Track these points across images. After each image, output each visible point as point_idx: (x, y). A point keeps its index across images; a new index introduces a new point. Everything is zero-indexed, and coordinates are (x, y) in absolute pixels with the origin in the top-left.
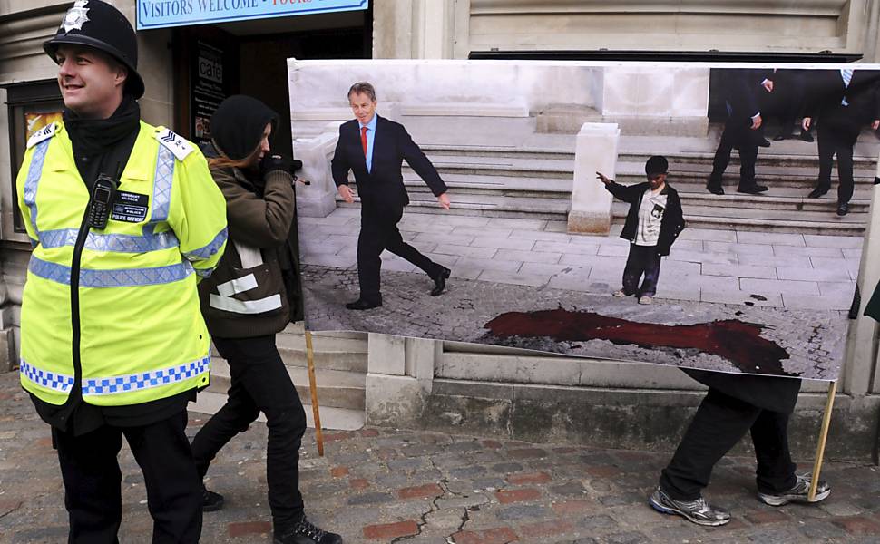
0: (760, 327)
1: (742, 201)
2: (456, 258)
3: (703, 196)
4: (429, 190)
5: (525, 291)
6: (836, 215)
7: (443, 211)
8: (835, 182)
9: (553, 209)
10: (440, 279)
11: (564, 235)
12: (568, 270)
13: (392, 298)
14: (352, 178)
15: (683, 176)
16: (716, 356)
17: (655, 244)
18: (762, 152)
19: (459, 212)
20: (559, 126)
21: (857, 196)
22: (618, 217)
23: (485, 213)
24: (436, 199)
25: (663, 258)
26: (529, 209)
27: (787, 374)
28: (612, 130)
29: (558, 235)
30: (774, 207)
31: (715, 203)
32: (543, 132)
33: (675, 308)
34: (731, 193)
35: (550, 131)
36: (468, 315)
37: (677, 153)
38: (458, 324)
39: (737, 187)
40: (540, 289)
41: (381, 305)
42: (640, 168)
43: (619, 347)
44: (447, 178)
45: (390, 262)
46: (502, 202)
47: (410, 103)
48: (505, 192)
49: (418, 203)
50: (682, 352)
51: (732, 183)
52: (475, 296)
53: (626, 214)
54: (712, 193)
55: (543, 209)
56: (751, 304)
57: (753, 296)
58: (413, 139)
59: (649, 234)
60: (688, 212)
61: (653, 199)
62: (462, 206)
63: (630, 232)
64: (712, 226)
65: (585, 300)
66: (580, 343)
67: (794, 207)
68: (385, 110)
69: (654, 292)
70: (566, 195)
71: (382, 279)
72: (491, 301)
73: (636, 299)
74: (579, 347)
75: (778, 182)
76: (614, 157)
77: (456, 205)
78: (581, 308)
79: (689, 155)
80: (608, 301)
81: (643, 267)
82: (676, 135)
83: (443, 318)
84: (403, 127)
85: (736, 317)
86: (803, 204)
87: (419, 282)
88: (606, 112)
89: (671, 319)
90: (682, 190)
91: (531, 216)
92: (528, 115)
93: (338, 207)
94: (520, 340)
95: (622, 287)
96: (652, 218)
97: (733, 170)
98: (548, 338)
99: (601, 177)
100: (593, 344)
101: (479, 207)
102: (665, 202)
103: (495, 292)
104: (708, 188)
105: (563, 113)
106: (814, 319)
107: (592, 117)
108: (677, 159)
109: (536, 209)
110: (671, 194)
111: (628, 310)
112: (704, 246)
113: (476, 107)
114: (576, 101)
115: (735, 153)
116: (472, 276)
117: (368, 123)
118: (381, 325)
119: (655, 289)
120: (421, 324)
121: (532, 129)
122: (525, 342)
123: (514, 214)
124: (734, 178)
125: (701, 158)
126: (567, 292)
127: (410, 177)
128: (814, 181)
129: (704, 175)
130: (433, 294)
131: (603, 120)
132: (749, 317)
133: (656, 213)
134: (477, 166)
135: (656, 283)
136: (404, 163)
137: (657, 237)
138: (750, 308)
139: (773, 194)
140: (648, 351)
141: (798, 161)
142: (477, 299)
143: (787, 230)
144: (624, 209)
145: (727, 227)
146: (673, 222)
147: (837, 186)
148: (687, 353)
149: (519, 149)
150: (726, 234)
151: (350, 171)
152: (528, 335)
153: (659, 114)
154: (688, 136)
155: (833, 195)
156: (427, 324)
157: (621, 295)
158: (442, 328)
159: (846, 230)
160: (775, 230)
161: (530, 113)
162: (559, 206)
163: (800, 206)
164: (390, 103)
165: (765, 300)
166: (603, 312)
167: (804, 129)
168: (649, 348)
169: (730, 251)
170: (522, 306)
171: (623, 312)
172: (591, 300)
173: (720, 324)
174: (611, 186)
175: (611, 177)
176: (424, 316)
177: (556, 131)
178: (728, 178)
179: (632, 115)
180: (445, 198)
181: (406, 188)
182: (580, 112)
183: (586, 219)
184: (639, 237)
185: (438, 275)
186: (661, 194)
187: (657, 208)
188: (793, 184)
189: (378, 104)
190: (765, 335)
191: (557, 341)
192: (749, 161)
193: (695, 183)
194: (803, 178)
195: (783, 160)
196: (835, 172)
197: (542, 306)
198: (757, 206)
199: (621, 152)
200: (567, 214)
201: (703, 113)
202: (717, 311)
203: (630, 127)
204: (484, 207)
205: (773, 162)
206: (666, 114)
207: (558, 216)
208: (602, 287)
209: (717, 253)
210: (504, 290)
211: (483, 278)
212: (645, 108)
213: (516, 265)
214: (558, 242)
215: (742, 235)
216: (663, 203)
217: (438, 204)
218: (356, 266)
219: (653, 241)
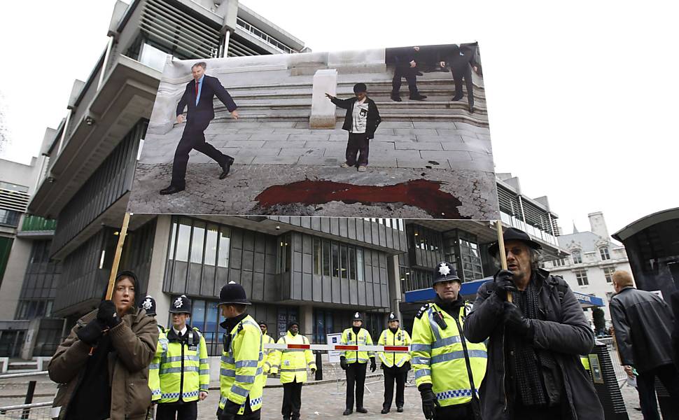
0: (438, 183)
1: (414, 104)
2: (238, 149)
3: (391, 103)
5: (283, 168)
6: (468, 112)
7: (234, 120)
9: (301, 115)
10: (226, 166)
11: (308, 130)
12: (310, 152)
13: (192, 184)
15: (376, 93)
16: (415, 207)
17: (364, 132)
19: (243, 120)
20: (303, 73)
22: (340, 117)
23: (259, 120)
24: (230, 113)
25: (370, 140)
26: (286, 116)
27: (463, 217)
28: (333, 73)
29: (302, 130)
30: (432, 107)
31: (397, 106)
32: (294, 75)
33: (382, 173)
34: (406, 100)
35: (298, 75)
36: (244, 192)
37: (370, 81)
38: (236, 200)
39: (409, 97)
40: (292, 166)
41: (184, 189)
42: (351, 90)
43: (349, 205)
45: (196, 157)
46: (269, 113)
48: (274, 108)
49: (220, 117)
50: (391, 206)
51: (405, 94)
52: (249, 176)
53: (345, 115)
54: (395, 101)
55: (294, 116)
56: (430, 167)
57: (430, 162)
58: (222, 84)
59: (360, 126)
60: (382, 112)
61: (360, 106)
62: (245, 116)
63: (348, 125)
64: (399, 119)
65: (323, 171)
66: (322, 205)
67: (444, 106)
69: (367, 163)
70: (308, 106)
72: (260, 179)
73: (356, 168)
74: (321, 208)
75: (432, 93)
76: (335, 85)
77: (242, 116)
78: (320, 178)
79: (378, 82)
80: (337, 171)
81: (358, 148)
82: (369, 72)
83: (225, 196)
84: (217, 79)
85: (422, 177)
86: (449, 104)
87: (212, 170)
88: (329, 64)
89: (381, 181)
90: (377, 100)
91: (287, 120)
92: (286, 68)
93: (174, 127)
94: (279, 208)
95: (346, 160)
96: (361, 117)
97: (404, 88)
98: (299, 204)
99: (328, 96)
100: (331, 205)
101: (255, 116)
102: (367, 107)
103: (263, 171)
104: (392, 98)
105: (306, 67)
106: (472, 176)
107: (322, 67)
108: (371, 84)
109: (290, 116)
110: (371, 102)
111: (351, 176)
112: (394, 132)
114: (314, 60)
115: (403, 80)
116: (248, 162)
117: (199, 80)
119: (367, 160)
120: (210, 202)
121: (289, 75)
122: (283, 209)
123: (277, 119)
124: (405, 92)
125: (385, 83)
126: (311, 167)
130: (221, 178)
131: (328, 68)
132: (431, 176)
133: (362, 113)
134: (256, 95)
135: (367, 156)
136: (215, 96)
137: (365, 128)
138: (430, 170)
139: (430, 100)
140: (369, 207)
141: (441, 82)
142: (251, 179)
143: (442, 120)
144: (343, 112)
145: (407, 120)
146: (374, 118)
147: (466, 95)
148: (395, 207)
149: (281, 84)
150: (406, 124)
152: (286, 204)
153: (359, 64)
154: (375, 73)
156: (214, 202)
157: (346, 166)
158: (225, 204)
160: (436, 120)
161: (288, 68)
162: (304, 113)
163: (448, 106)
164: (213, 69)
165: (438, 164)
166: (335, 179)
167: (441, 67)
168: (369, 204)
170: (281, 180)
171: (349, 178)
172: (327, 171)
173: (413, 183)
174: (334, 100)
175: (334, 95)
176: (213, 196)
177: (302, 75)
179: (344, 65)
180: (235, 113)
181: (215, 110)
182: (316, 65)
183: (320, 119)
184: (354, 128)
185: (225, 162)
186: (364, 103)
187: (363, 110)
188: (440, 94)
189: (207, 70)
190: (443, 189)
191: (306, 206)
192: (412, 83)
193: (384, 96)
194: (447, 91)
195: (432, 82)
196: (464, 87)
197: (294, 179)
198: (422, 106)
199: (339, 82)
200: (309, 117)
201: (383, 62)
202: (409, 174)
203: (341, 71)
204: (259, 116)
205: (426, 83)
206: (363, 63)
207: (303, 119)
208: (334, 161)
209: (403, 136)
210: (269, 169)
211: (256, 162)
212: (350, 61)
213: (277, 151)
214: (304, 134)
215: (417, 124)
216: (366, 108)
217: (230, 116)
218: (173, 162)
219: (363, 130)
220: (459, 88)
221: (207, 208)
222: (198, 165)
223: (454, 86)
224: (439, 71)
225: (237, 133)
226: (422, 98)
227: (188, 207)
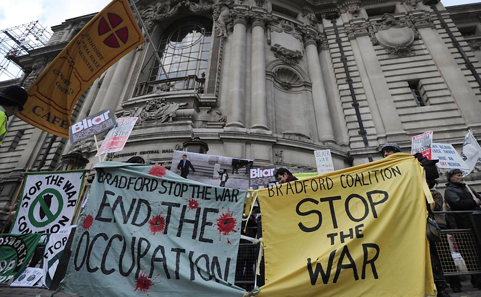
11: (212, 179)
17: (225, 181)
19: (197, 175)
25: (226, 183)
26: (207, 175)
28: (220, 165)
32: (209, 164)
35: (211, 164)
42: (223, 171)
44: (195, 170)
46: (203, 174)
47: (192, 159)
48: (204, 172)
55: (209, 175)
58: (191, 164)
59: (224, 179)
63: (221, 179)
64: (232, 178)
67: (243, 176)
68: (188, 159)
70: (213, 173)
76: (219, 168)
81: (223, 184)
84: (190, 162)
88: (219, 162)
92: (208, 162)
99: (218, 171)
104: (232, 173)
107: (217, 163)
110: (227, 174)
112: (231, 181)
117: (185, 160)
123: (205, 176)
127: (190, 169)
128: (245, 172)
134: (200, 168)
136: (189, 167)
141: (243, 170)
144: (221, 176)
145: (234, 178)
146: (227, 178)
149: (206, 166)
151: (180, 167)
153: (226, 164)
154: (229, 167)
160: (241, 179)
162: (212, 175)
174: (219, 173)
179: (222, 163)
180: (195, 172)
181: (189, 171)
183: (215, 177)
187: (225, 176)
188: (242, 173)
192: (237, 170)
201: (231, 164)
203: (221, 165)
204: (201, 174)
207: (211, 177)
209: (233, 182)
212: (224, 163)
215: (236, 179)
217: (193, 173)
220: (247, 172)
224: (243, 168)
226: (238, 173)
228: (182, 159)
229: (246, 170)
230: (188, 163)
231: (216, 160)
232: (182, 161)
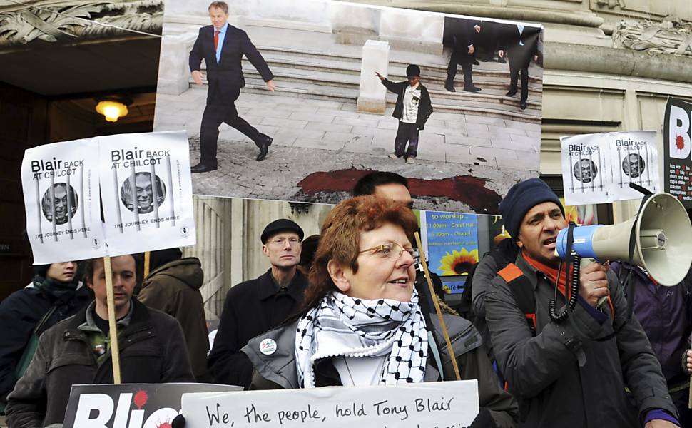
0: (485, 180)
1: (467, 96)
2: (277, 128)
3: (444, 93)
4: (260, 77)
5: (327, 154)
6: (520, 108)
7: (270, 93)
8: (520, 88)
9: (347, 96)
10: (264, 146)
11: (355, 113)
12: (357, 138)
13: (225, 163)
14: (203, 65)
15: (430, 79)
16: (459, 202)
17: (415, 122)
18: (475, 68)
19: (282, 94)
20: (351, 40)
21: (531, 99)
22: (390, 103)
23: (300, 95)
24: (265, 84)
25: (420, 131)
26: (331, 94)
28: (385, 46)
29: (350, 113)
30: (486, 100)
31: (450, 97)
32: (341, 43)
33: (431, 166)
34: (459, 91)
35: (345, 43)
36: (285, 177)
37: (425, 64)
38: (276, 185)
39: (463, 88)
40: (338, 152)
41: (216, 169)
42: (403, 72)
44: (274, 70)
45: (227, 133)
46: (312, 88)
47: (252, 17)
49: (252, 86)
50: (437, 199)
51: (459, 85)
52: (290, 159)
53: (396, 101)
54: (448, 90)
55: (340, 95)
56: (478, 164)
57: (478, 158)
58: (252, 41)
59: (411, 115)
60: (435, 102)
61: (412, 93)
62: (284, 89)
63: (398, 113)
64: (450, 111)
65: (370, 160)
67: (498, 101)
68: (234, 20)
69: (416, 155)
70: (356, 86)
71: (218, 147)
72: (302, 163)
73: (404, 160)
75: (487, 86)
76: (387, 63)
77: (279, 89)
78: (367, 167)
79: (433, 66)
80: (385, 162)
81: (407, 137)
82: (424, 52)
83: (264, 180)
84: (245, 33)
85: (469, 173)
86: (503, 100)
87: (247, 149)
88: (381, 34)
89: (428, 175)
90: (430, 88)
91: (332, 99)
92: (331, 32)
93: (190, 87)
94: (324, 196)
95: (394, 150)
96: (412, 105)
97: (459, 77)
98: (344, 193)
99: (379, 75)
101: (296, 91)
102: (420, 94)
103: (306, 155)
104: (446, 88)
105: (354, 33)
106: (516, 175)
107: (372, 36)
108: (426, 68)
109: (335, 95)
110: (423, 90)
111: (399, 168)
112: (446, 124)
113: (296, 24)
114: (363, 26)
115: (459, 67)
116: (288, 143)
117: (220, 28)
118: (214, 187)
119: (416, 152)
120: (247, 185)
121: (334, 41)
122: (328, 197)
123: (320, 97)
124: (460, 83)
125: (439, 68)
126: (357, 154)
127: (247, 67)
128: (508, 86)
129: (442, 79)
130: (258, 159)
131: (379, 39)
132: (478, 173)
133: (414, 101)
135: (416, 148)
136: (244, 57)
137: (416, 118)
138: (477, 166)
139: (484, 92)
141: (497, 74)
142: (292, 162)
143: (495, 116)
144: (394, 98)
145: (459, 112)
146: (425, 108)
147: (520, 91)
148: (441, 200)
149: (325, 53)
150: (458, 116)
151: (203, 61)
152: (330, 191)
153: (414, 39)
154: (431, 54)
155: (518, 95)
156: (252, 185)
157: (394, 156)
158: (264, 188)
159: (527, 119)
160: (488, 115)
161: (333, 31)
162: (350, 93)
163: (501, 101)
164: (238, 16)
165: (486, 161)
167: (500, 57)
168: (416, 198)
169: (462, 128)
170: (326, 167)
171: (396, 169)
172: (374, 161)
173: (460, 178)
174: (385, 82)
175: (385, 76)
176: (250, 178)
177: (350, 43)
178: (457, 82)
179: (397, 37)
180: (272, 84)
181: (244, 75)
182: (366, 33)
183: (369, 103)
184: (405, 117)
185: (263, 141)
186: (417, 89)
187: (415, 98)
188: (495, 87)
189: (230, 16)
190: (488, 186)
192: (468, 73)
193: (438, 84)
194: (501, 84)
195: (488, 73)
197: (339, 167)
198: (476, 99)
199: (391, 60)
200: (356, 99)
201: (440, 41)
202: (457, 169)
203: (396, 45)
204: (300, 91)
205: (482, 74)
206: (418, 39)
207: (350, 101)
208: (382, 150)
209: (454, 129)
210: (312, 153)
211: (297, 144)
212: (405, 34)
213: (321, 134)
214: (350, 118)
215: (469, 117)
216: (419, 96)
217: (266, 88)
218: (199, 136)
219: (413, 120)
220: (514, 83)
221: (244, 191)
222: (231, 143)
223: (510, 80)
224: (496, 61)
225: (274, 109)
226: (475, 90)
227: (222, 189)
228: (208, 21)
229: (513, 76)
230: (237, 38)
231: (366, 24)
232: (207, 34)
